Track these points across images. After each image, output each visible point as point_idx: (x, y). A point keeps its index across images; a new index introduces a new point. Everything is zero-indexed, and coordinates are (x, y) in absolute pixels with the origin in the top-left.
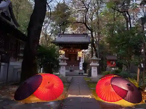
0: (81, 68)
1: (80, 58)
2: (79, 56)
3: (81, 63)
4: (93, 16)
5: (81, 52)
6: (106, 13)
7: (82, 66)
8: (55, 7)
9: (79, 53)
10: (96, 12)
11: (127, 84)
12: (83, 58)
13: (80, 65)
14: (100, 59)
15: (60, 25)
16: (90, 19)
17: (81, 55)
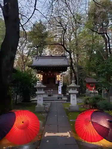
0: (60, 93)
1: (59, 82)
2: (57, 79)
3: (60, 87)
4: (71, 37)
5: (60, 76)
6: (85, 33)
7: (61, 90)
8: (31, 27)
9: (57, 76)
10: (74, 33)
11: (108, 121)
12: (62, 82)
13: (59, 90)
14: (79, 86)
15: (37, 46)
16: (68, 40)
17: (59, 79)
